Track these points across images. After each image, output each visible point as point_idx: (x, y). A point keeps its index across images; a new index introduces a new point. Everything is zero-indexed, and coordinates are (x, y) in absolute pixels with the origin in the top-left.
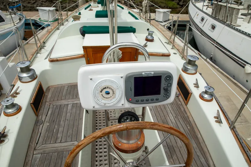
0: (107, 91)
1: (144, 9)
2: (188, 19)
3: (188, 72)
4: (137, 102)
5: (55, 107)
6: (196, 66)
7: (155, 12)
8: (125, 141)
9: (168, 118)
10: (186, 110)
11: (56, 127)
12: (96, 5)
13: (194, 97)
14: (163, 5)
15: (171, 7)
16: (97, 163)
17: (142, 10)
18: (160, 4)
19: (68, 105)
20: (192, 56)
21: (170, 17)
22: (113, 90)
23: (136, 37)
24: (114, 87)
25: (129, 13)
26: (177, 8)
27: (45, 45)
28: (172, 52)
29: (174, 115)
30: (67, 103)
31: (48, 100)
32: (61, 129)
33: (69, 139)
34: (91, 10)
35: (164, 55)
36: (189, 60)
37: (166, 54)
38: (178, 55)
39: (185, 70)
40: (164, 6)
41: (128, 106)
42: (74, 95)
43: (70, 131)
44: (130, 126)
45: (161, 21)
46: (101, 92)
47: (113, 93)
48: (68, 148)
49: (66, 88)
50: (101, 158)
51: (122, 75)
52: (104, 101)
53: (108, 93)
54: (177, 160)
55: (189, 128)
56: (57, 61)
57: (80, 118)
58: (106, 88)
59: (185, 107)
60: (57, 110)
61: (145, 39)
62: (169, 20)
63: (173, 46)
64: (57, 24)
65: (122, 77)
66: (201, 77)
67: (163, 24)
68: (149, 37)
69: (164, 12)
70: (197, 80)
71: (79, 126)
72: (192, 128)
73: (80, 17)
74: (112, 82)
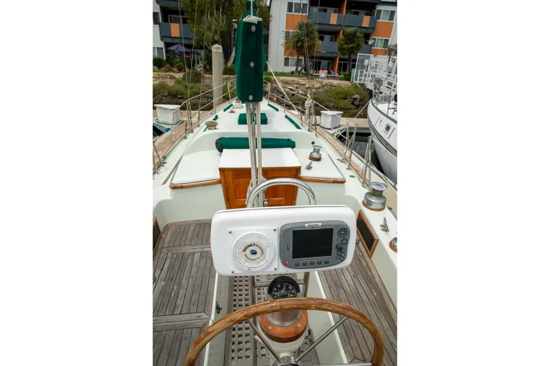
0: (252, 250)
1: (307, 111)
2: (368, 126)
3: (371, 207)
4: (297, 266)
5: (175, 256)
6: (384, 197)
7: (319, 114)
8: (277, 323)
9: (343, 277)
10: (370, 265)
11: (175, 288)
12: (240, 104)
13: (383, 247)
14: (331, 105)
15: (342, 107)
16: (233, 347)
17: (303, 113)
18: (327, 103)
19: (193, 254)
20: (378, 184)
21: (341, 123)
22: (261, 248)
23: (296, 154)
24: (263, 243)
25: (286, 117)
26: (351, 109)
27: (166, 161)
28: (347, 174)
29: (352, 274)
30: (192, 251)
31: (166, 245)
32: (182, 292)
33: (193, 309)
34: (232, 112)
35: (335, 182)
36: (374, 189)
37: (339, 180)
38: (356, 179)
39: (367, 204)
40: (333, 106)
41: (283, 270)
42: (204, 240)
43: (195, 297)
44: (286, 305)
45: (329, 127)
46: (244, 251)
47: (262, 253)
48: (191, 323)
49: (192, 228)
50: (240, 339)
51: (276, 227)
52: (247, 264)
53: (254, 253)
54: (358, 349)
55: (375, 294)
56: (182, 187)
57: (211, 275)
58: (251, 245)
59: (368, 260)
60: (178, 262)
61: (308, 157)
62: (340, 126)
63: (349, 166)
64: (184, 131)
65: (275, 230)
66: (392, 215)
67: (331, 132)
68: (315, 155)
69: (333, 116)
70: (385, 219)
71: (210, 288)
72: (380, 295)
73: (216, 124)
74: (261, 236)
